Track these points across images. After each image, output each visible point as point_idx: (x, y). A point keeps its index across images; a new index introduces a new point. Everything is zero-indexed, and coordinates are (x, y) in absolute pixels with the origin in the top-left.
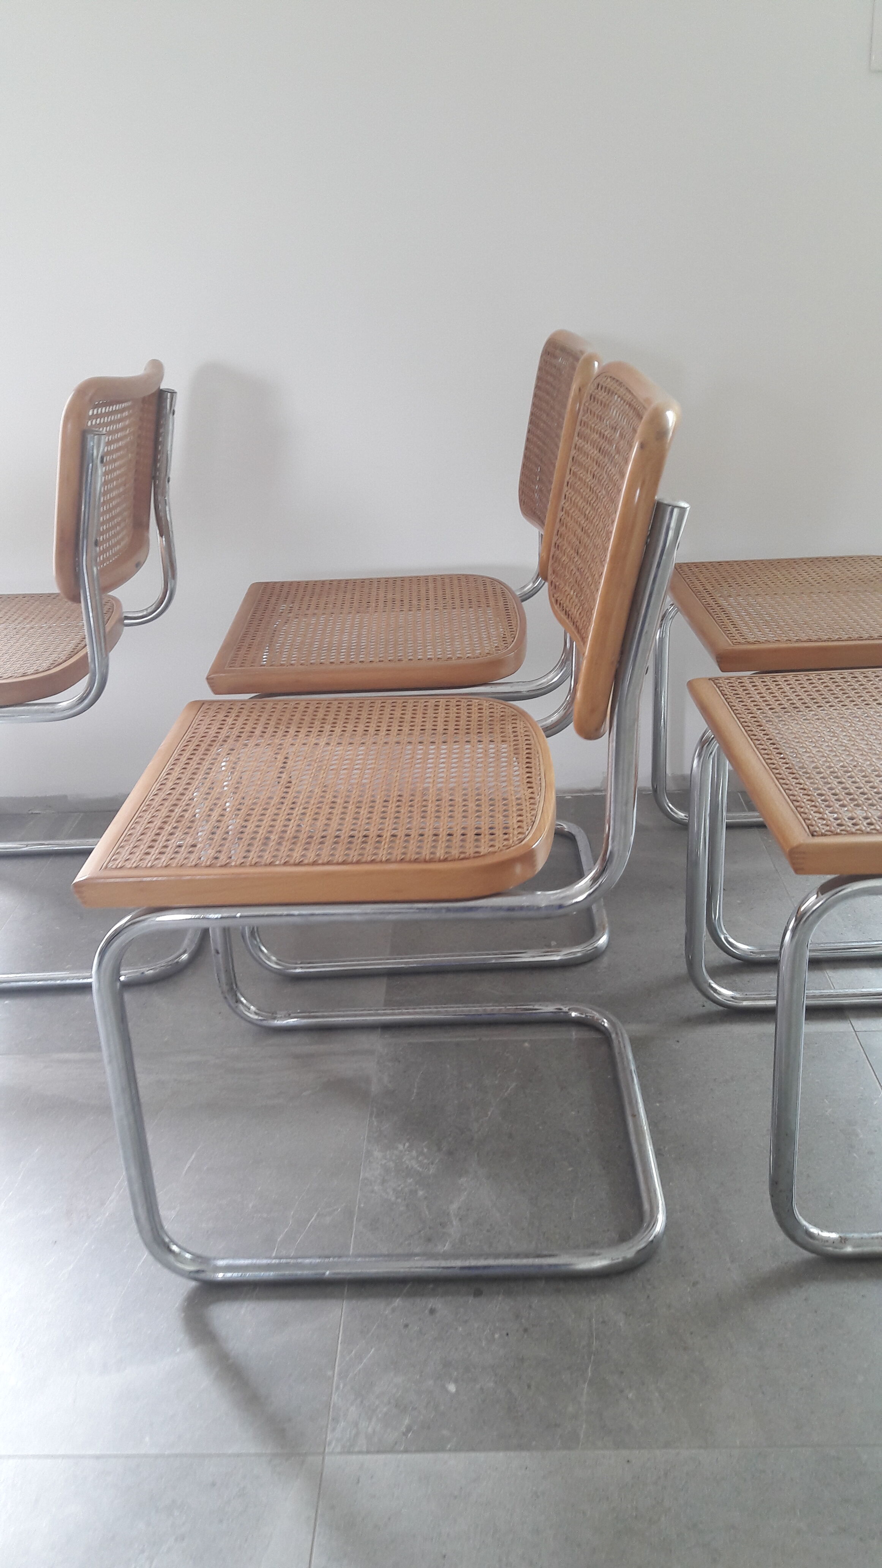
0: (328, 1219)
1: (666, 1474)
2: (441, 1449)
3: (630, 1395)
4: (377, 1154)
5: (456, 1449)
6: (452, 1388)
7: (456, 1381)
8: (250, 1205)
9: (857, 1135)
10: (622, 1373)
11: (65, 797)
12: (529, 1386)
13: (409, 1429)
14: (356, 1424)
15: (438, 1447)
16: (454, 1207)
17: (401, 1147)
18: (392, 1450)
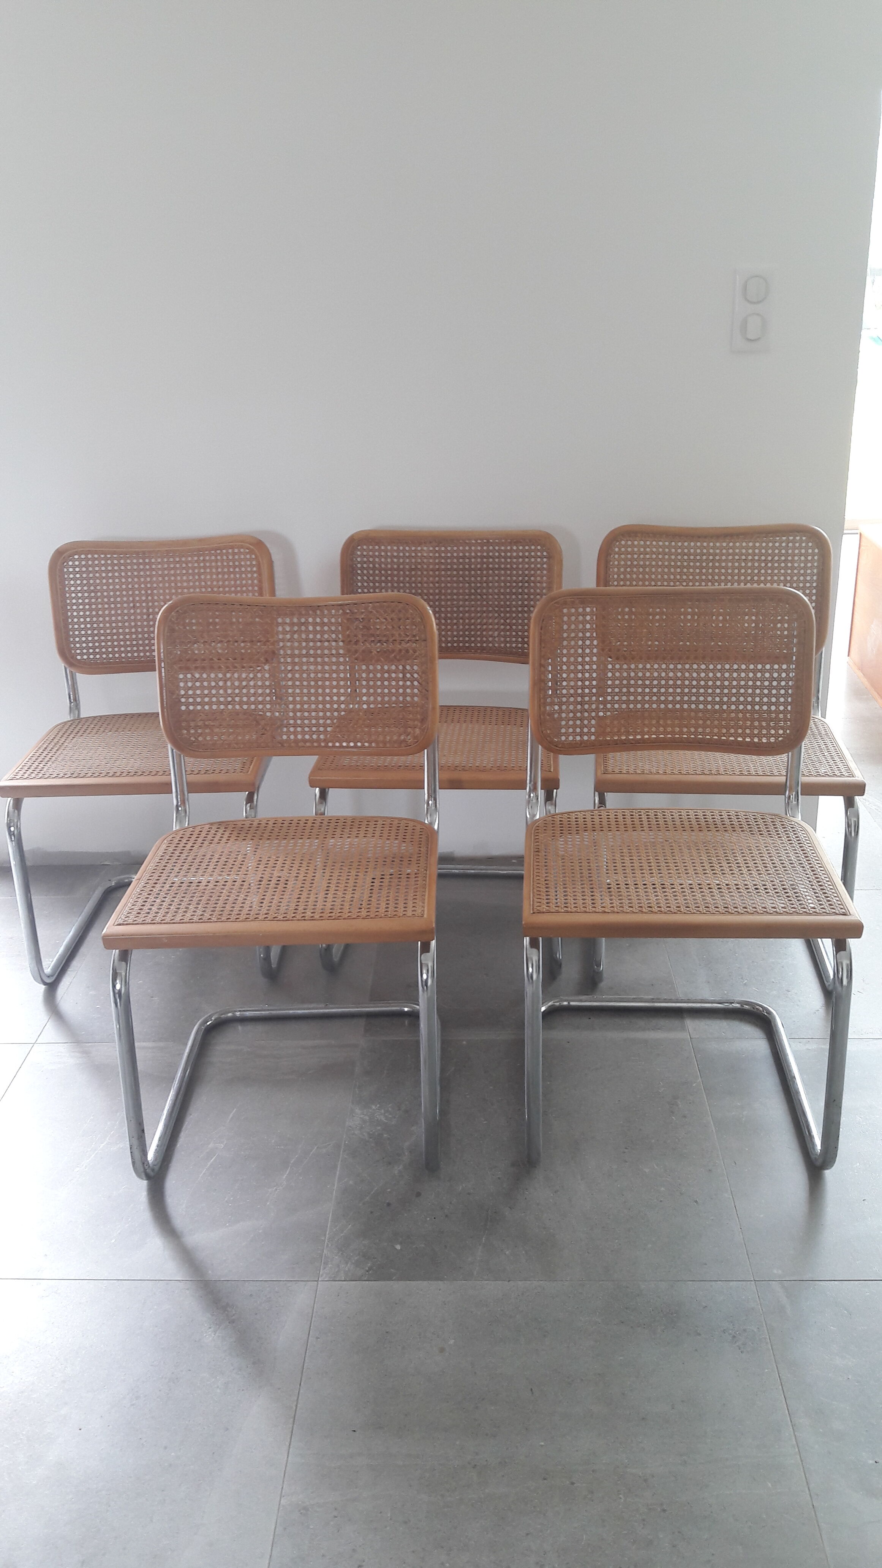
0: (324, 1150)
1: (523, 1294)
2: (390, 1279)
3: (507, 1253)
4: (358, 1111)
5: (398, 1280)
6: (398, 1247)
7: (401, 1243)
8: (273, 1141)
9: (677, 1105)
10: (504, 1240)
11: (129, 852)
12: (446, 1247)
13: (370, 1268)
14: (338, 1266)
15: (389, 1278)
16: (407, 1144)
17: (374, 1107)
18: (360, 1279)
